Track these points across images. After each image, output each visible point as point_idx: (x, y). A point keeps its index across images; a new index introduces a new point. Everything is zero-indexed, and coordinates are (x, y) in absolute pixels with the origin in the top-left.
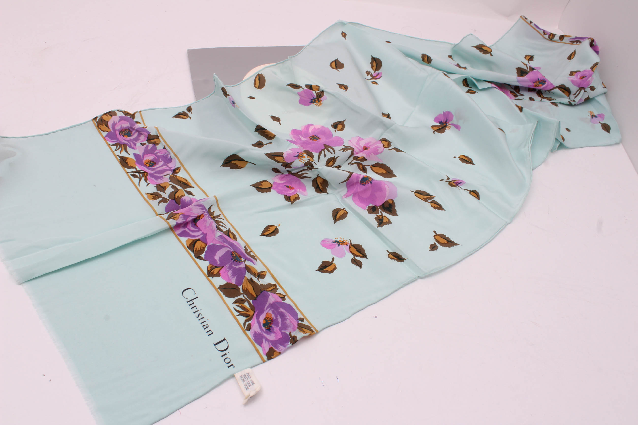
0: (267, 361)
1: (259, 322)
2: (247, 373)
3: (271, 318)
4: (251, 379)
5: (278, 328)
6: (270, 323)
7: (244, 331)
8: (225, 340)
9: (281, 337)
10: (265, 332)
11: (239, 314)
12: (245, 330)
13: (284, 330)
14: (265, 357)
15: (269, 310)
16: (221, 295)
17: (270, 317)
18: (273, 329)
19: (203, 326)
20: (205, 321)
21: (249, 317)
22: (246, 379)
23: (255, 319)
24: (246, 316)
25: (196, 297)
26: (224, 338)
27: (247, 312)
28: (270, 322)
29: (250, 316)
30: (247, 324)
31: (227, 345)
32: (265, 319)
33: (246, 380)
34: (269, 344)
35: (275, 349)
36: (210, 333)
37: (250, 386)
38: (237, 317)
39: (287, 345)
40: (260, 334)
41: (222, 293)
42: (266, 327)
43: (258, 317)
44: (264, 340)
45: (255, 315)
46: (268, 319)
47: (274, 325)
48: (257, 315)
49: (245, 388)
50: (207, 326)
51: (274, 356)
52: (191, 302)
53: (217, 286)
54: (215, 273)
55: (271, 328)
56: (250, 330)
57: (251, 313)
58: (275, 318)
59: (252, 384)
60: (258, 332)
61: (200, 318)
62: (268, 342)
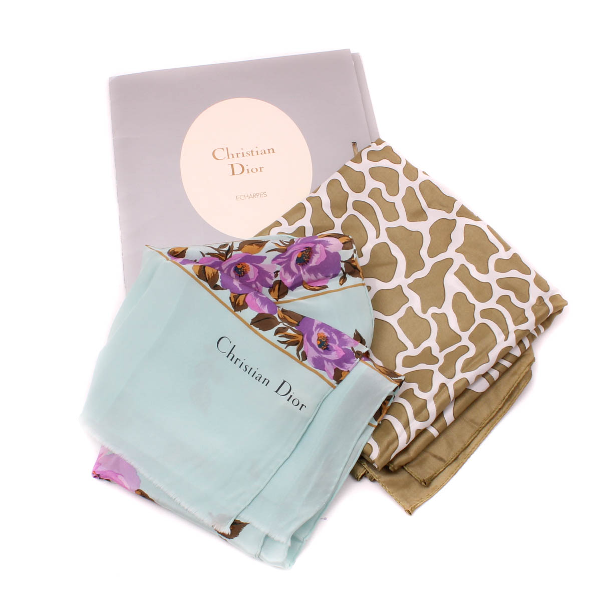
0: (337, 386)
1: (312, 345)
3: (325, 337)
5: (337, 345)
6: (326, 341)
7: (301, 363)
8: (284, 381)
9: (343, 353)
10: (324, 354)
11: (286, 345)
12: (302, 361)
13: (345, 346)
14: (334, 382)
15: (319, 330)
16: (258, 332)
17: (323, 336)
18: (332, 346)
19: (256, 378)
20: (255, 372)
21: (298, 344)
23: (306, 343)
24: (296, 344)
25: (233, 346)
27: (294, 338)
29: (300, 342)
30: (300, 353)
31: (289, 386)
32: (318, 340)
34: (332, 365)
35: (342, 369)
36: (266, 381)
38: (285, 350)
39: (354, 361)
40: (319, 358)
41: (257, 329)
42: (323, 347)
43: (309, 340)
44: (325, 362)
45: (305, 339)
46: (321, 338)
47: (331, 343)
48: (307, 338)
50: (260, 376)
51: (343, 376)
52: (231, 356)
53: (249, 322)
54: (241, 303)
55: (328, 347)
56: (306, 359)
57: (300, 338)
58: (329, 336)
60: (316, 356)
61: (248, 370)
62: (331, 362)
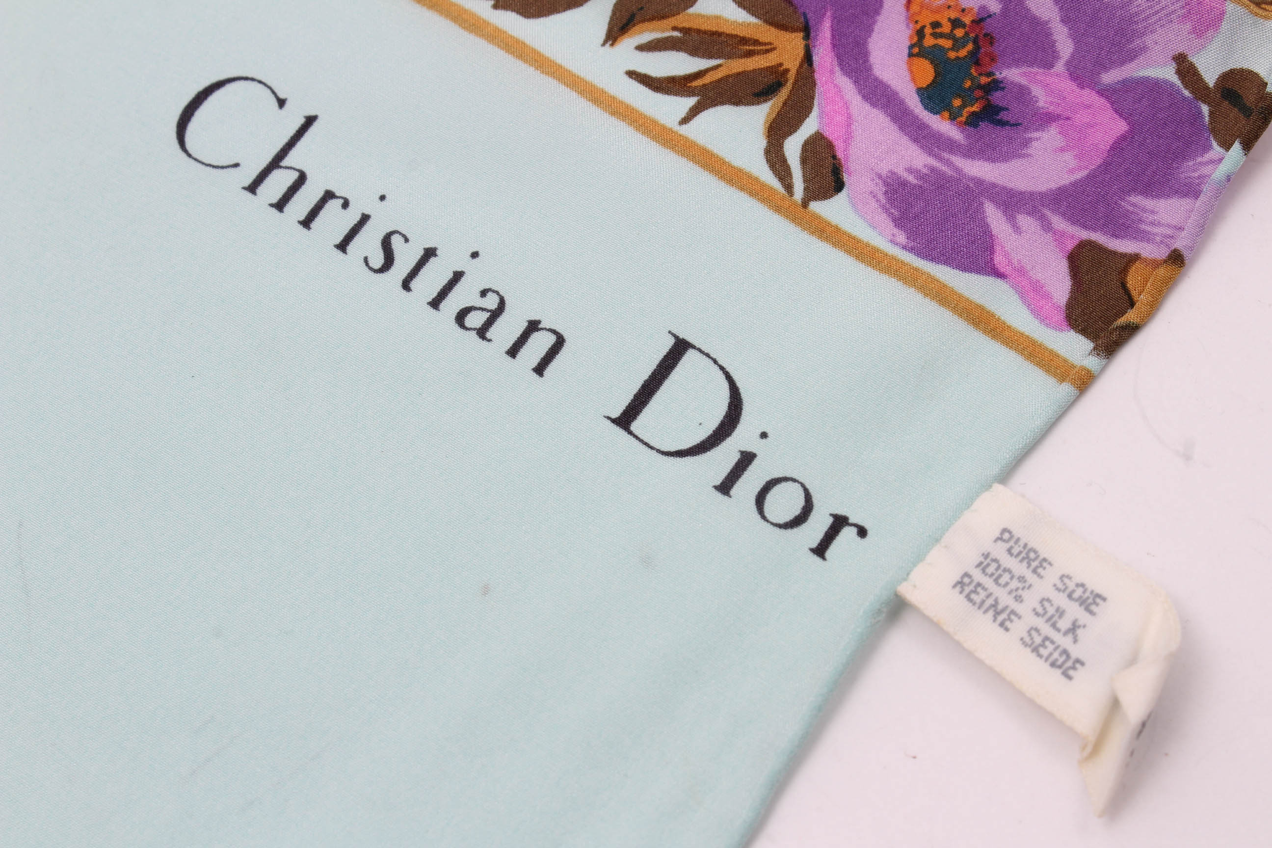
0: (1103, 369)
1: (878, 93)
2: (1000, 539)
3: (967, 20)
4: (1051, 576)
5: (1060, 67)
6: (975, 58)
7: (802, 216)
8: (680, 347)
9: (1121, 127)
10: (969, 153)
11: (693, 99)
12: (805, 204)
13: (1123, 63)
14: (1073, 345)
16: (486, 23)
17: (953, 15)
18: (1022, 93)
19: (461, 317)
20: (458, 276)
22: (1014, 584)
23: (833, 83)
24: (760, 94)
25: (302, 121)
26: (671, 341)
27: (749, 54)
28: (963, 53)
29: (792, 76)
30: (793, 147)
31: (725, 385)
32: (917, 50)
33: (1019, 599)
34: (1047, 227)
35: (1124, 246)
36: (540, 343)
37: (1079, 632)
38: (685, 130)
39: (1205, 170)
40: (935, 180)
42: (957, 103)
43: (854, 58)
44: (994, 216)
45: (823, 55)
46: (941, 36)
47: (1017, 63)
48: (834, 46)
49: (1045, 666)
50: (491, 302)
51: (1142, 299)
52: (280, 181)
55: (997, 97)
56: (839, 186)
57: (786, 49)
58: (996, 5)
59: (1092, 613)
60: (910, 170)
61: (401, 267)
62: (1033, 212)
